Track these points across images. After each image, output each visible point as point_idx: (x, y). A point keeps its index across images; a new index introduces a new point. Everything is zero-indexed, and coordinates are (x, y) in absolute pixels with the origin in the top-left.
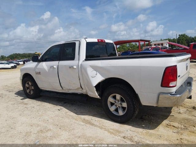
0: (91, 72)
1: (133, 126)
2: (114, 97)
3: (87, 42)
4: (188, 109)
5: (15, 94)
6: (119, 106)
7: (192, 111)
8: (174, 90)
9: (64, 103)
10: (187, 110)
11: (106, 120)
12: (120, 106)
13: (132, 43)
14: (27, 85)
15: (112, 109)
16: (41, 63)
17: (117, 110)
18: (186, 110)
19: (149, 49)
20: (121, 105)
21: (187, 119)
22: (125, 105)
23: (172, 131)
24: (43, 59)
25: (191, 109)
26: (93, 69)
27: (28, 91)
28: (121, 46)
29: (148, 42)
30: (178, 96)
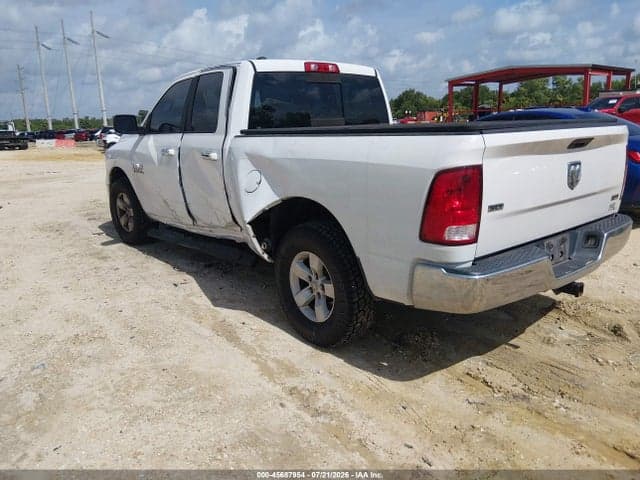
0: (246, 175)
1: (349, 361)
2: (306, 262)
3: (258, 70)
4: (593, 331)
5: (100, 227)
6: (319, 294)
7: (604, 340)
8: (464, 255)
9: (206, 266)
10: (589, 334)
11: (284, 332)
12: (321, 292)
13: (568, 77)
14: (119, 204)
15: (301, 298)
16: (146, 138)
17: (312, 304)
18: (584, 334)
19: (611, 102)
20: (323, 289)
21: (555, 364)
22: (330, 290)
23: (465, 395)
24: (152, 127)
25: (605, 332)
26: (254, 165)
27: (123, 221)
28: (525, 86)
29: (625, 77)
30: (477, 277)
